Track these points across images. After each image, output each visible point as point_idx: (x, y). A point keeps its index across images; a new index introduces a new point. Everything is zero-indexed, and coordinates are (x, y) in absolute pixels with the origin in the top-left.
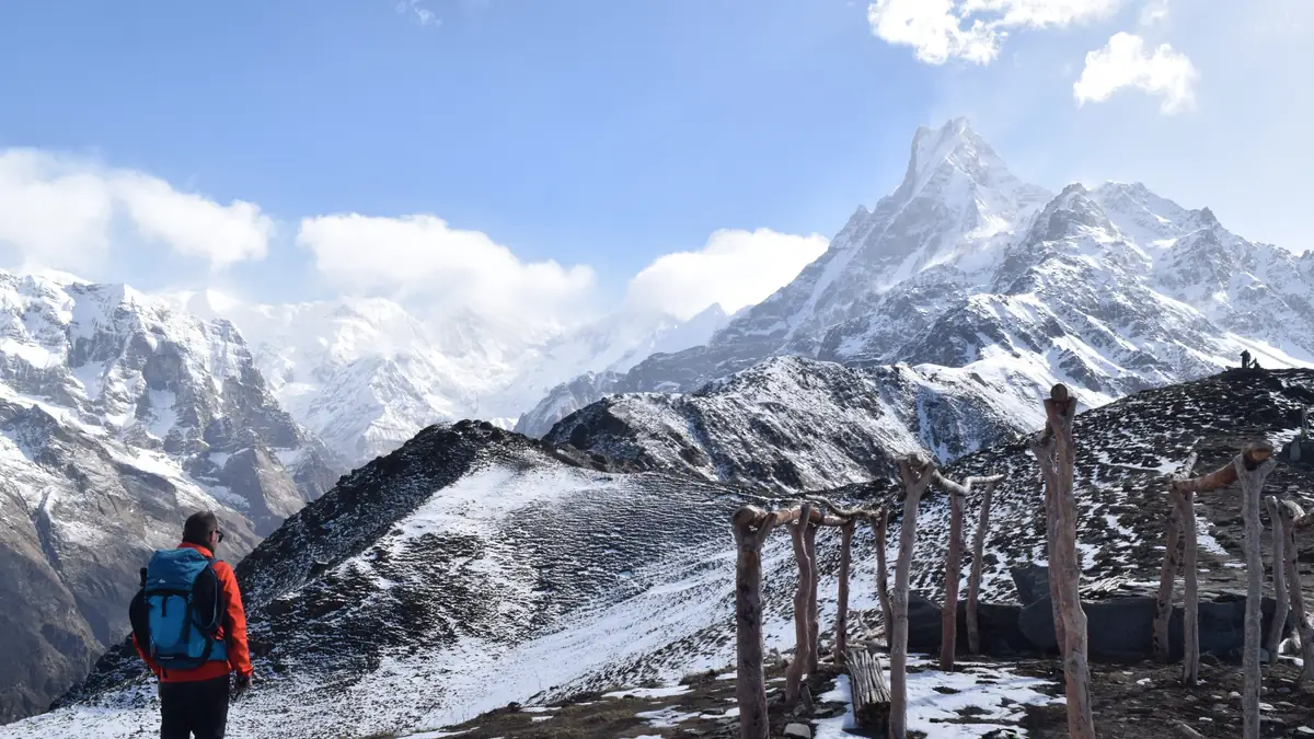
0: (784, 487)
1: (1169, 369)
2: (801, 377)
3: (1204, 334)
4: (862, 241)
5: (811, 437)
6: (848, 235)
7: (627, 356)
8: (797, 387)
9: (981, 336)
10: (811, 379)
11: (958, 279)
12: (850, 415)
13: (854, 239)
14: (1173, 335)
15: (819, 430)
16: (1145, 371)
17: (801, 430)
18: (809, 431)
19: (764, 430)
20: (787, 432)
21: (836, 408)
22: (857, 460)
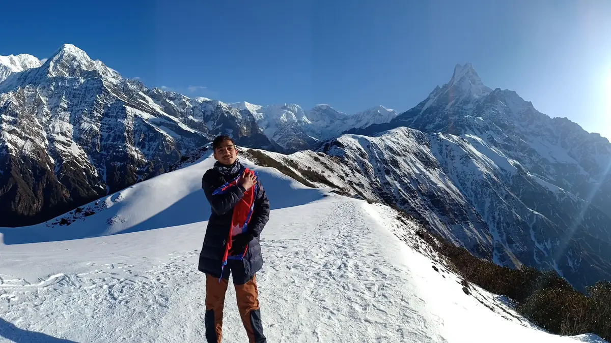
0: (394, 168)
1: (516, 143)
2: (407, 134)
3: (525, 135)
4: (437, 96)
5: (406, 152)
6: (433, 95)
7: (366, 124)
8: (405, 137)
9: (466, 128)
10: (410, 134)
11: (463, 110)
12: (421, 147)
13: (435, 96)
14: (517, 134)
15: (410, 151)
16: (509, 143)
17: (404, 150)
18: (406, 151)
19: (391, 149)
20: (398, 151)
21: (417, 144)
22: (420, 161)
